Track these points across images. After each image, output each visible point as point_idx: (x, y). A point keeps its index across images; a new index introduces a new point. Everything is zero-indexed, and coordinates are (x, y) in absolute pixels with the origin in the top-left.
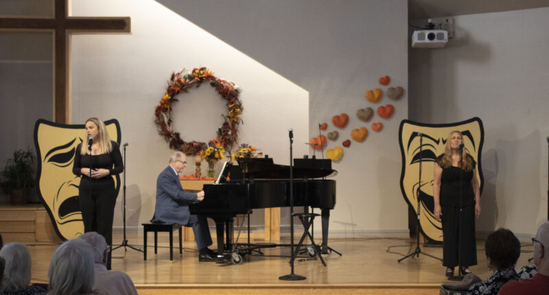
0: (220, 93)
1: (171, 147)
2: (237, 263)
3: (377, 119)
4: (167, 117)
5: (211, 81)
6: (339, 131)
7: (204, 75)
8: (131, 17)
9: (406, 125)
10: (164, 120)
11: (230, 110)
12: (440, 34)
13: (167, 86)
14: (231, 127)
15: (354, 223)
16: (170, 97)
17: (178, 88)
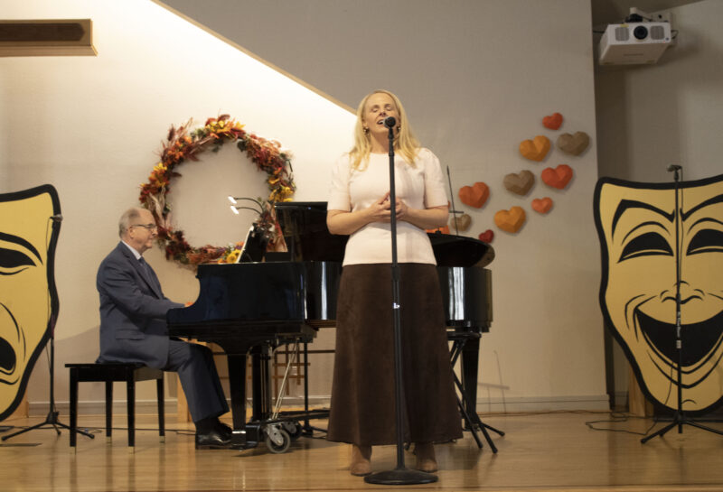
0: (254, 160)
1: (168, 257)
2: (280, 448)
4: (161, 203)
5: (239, 140)
6: (473, 213)
7: (225, 130)
8: (92, 20)
9: (606, 187)
10: (155, 208)
11: (272, 190)
12: (657, 28)
13: (162, 150)
14: (274, 219)
15: (504, 384)
16: (166, 168)
17: (181, 153)
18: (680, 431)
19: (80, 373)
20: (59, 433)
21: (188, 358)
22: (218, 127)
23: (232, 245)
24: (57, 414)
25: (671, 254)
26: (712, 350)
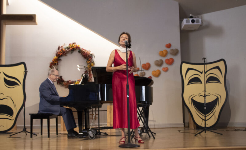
0: (83, 56)
1: (58, 83)
2: (92, 138)
3: (165, 65)
4: (56, 68)
5: (78, 50)
6: (145, 71)
7: (75, 47)
8: (36, 15)
9: (184, 64)
11: (88, 64)
12: (197, 20)
13: (56, 52)
14: (89, 73)
15: (155, 120)
16: (57, 58)
17: (62, 54)
18: (205, 132)
19: (33, 116)
20: (26, 134)
21: (65, 112)
22: (72, 46)
23: (76, 80)
24: (26, 129)
25: (202, 83)
26: (212, 110)
